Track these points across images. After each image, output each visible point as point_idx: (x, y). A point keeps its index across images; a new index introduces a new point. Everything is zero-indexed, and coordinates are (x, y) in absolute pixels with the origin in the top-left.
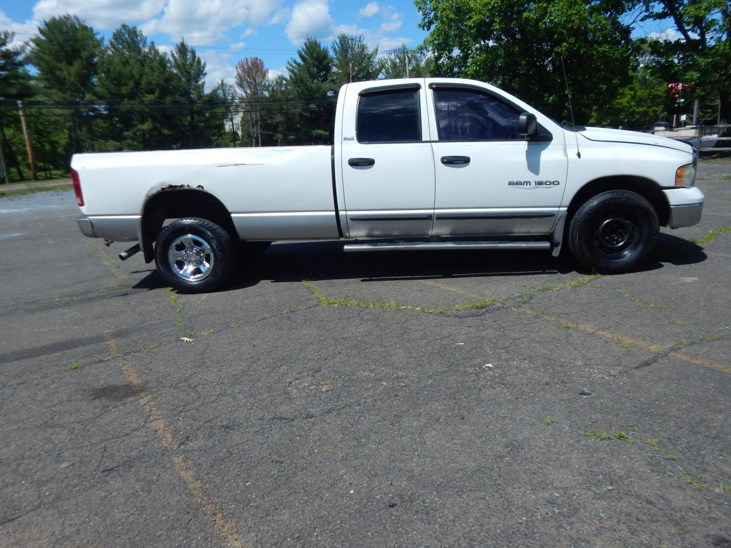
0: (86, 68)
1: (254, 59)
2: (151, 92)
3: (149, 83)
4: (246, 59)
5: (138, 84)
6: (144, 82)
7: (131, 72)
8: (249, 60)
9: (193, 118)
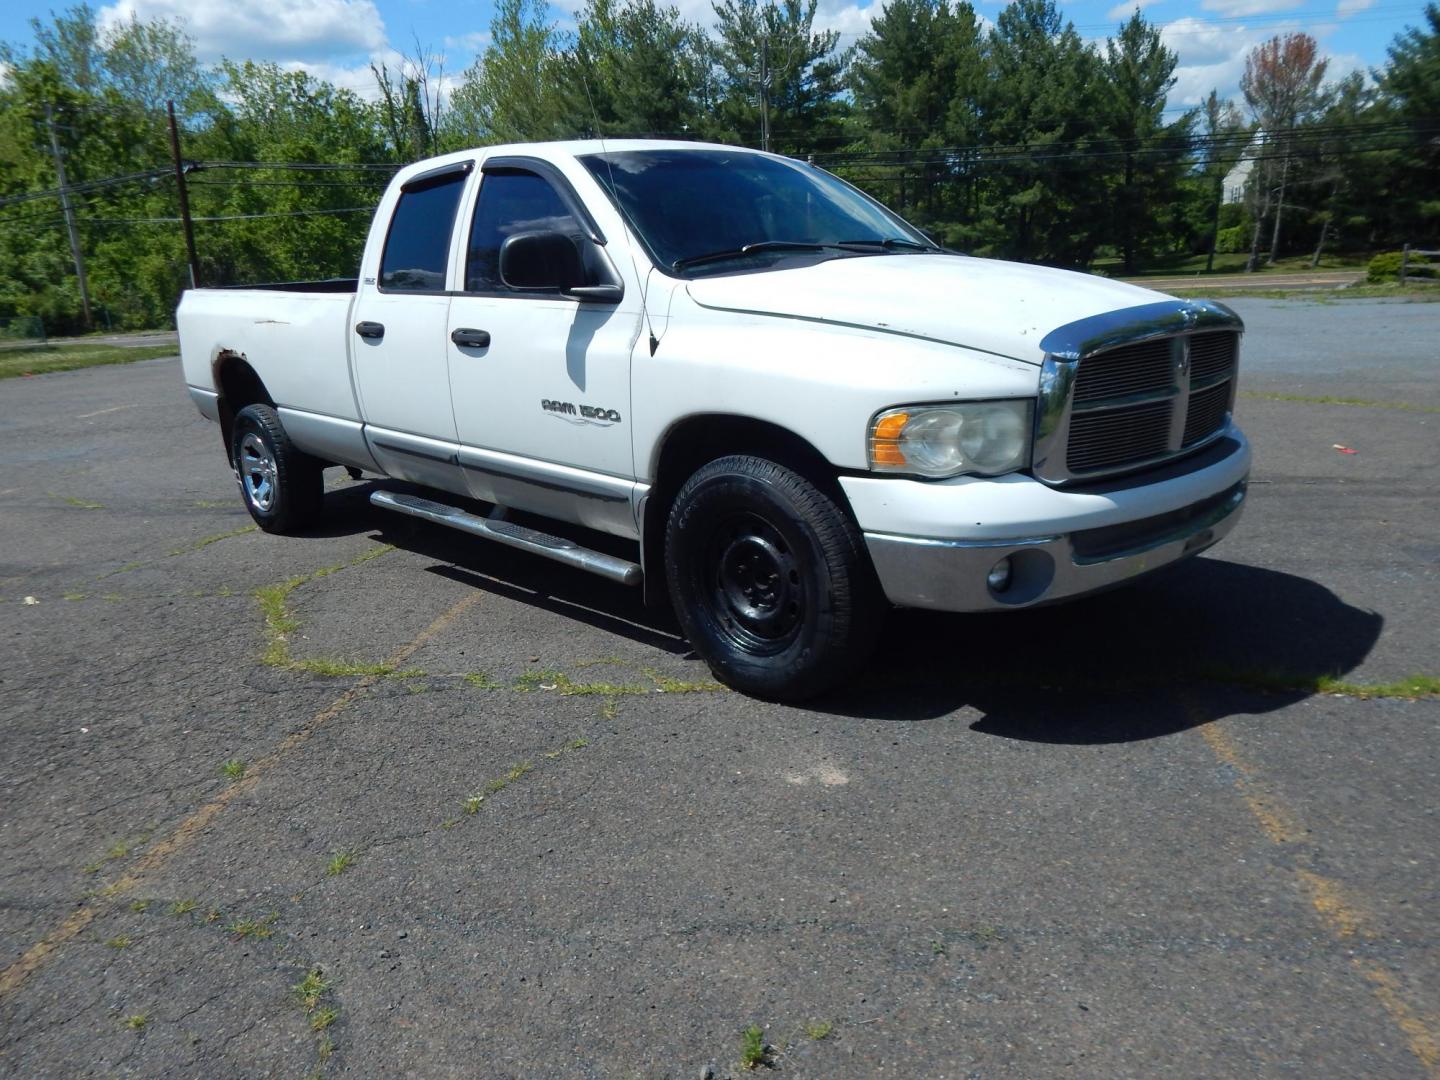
0: (937, 88)
1: (1296, 38)
2: (1048, 128)
3: (1047, 111)
4: (1275, 40)
5: (1025, 112)
6: (1036, 109)
7: (1016, 90)
8: (1282, 42)
9: (1129, 177)
